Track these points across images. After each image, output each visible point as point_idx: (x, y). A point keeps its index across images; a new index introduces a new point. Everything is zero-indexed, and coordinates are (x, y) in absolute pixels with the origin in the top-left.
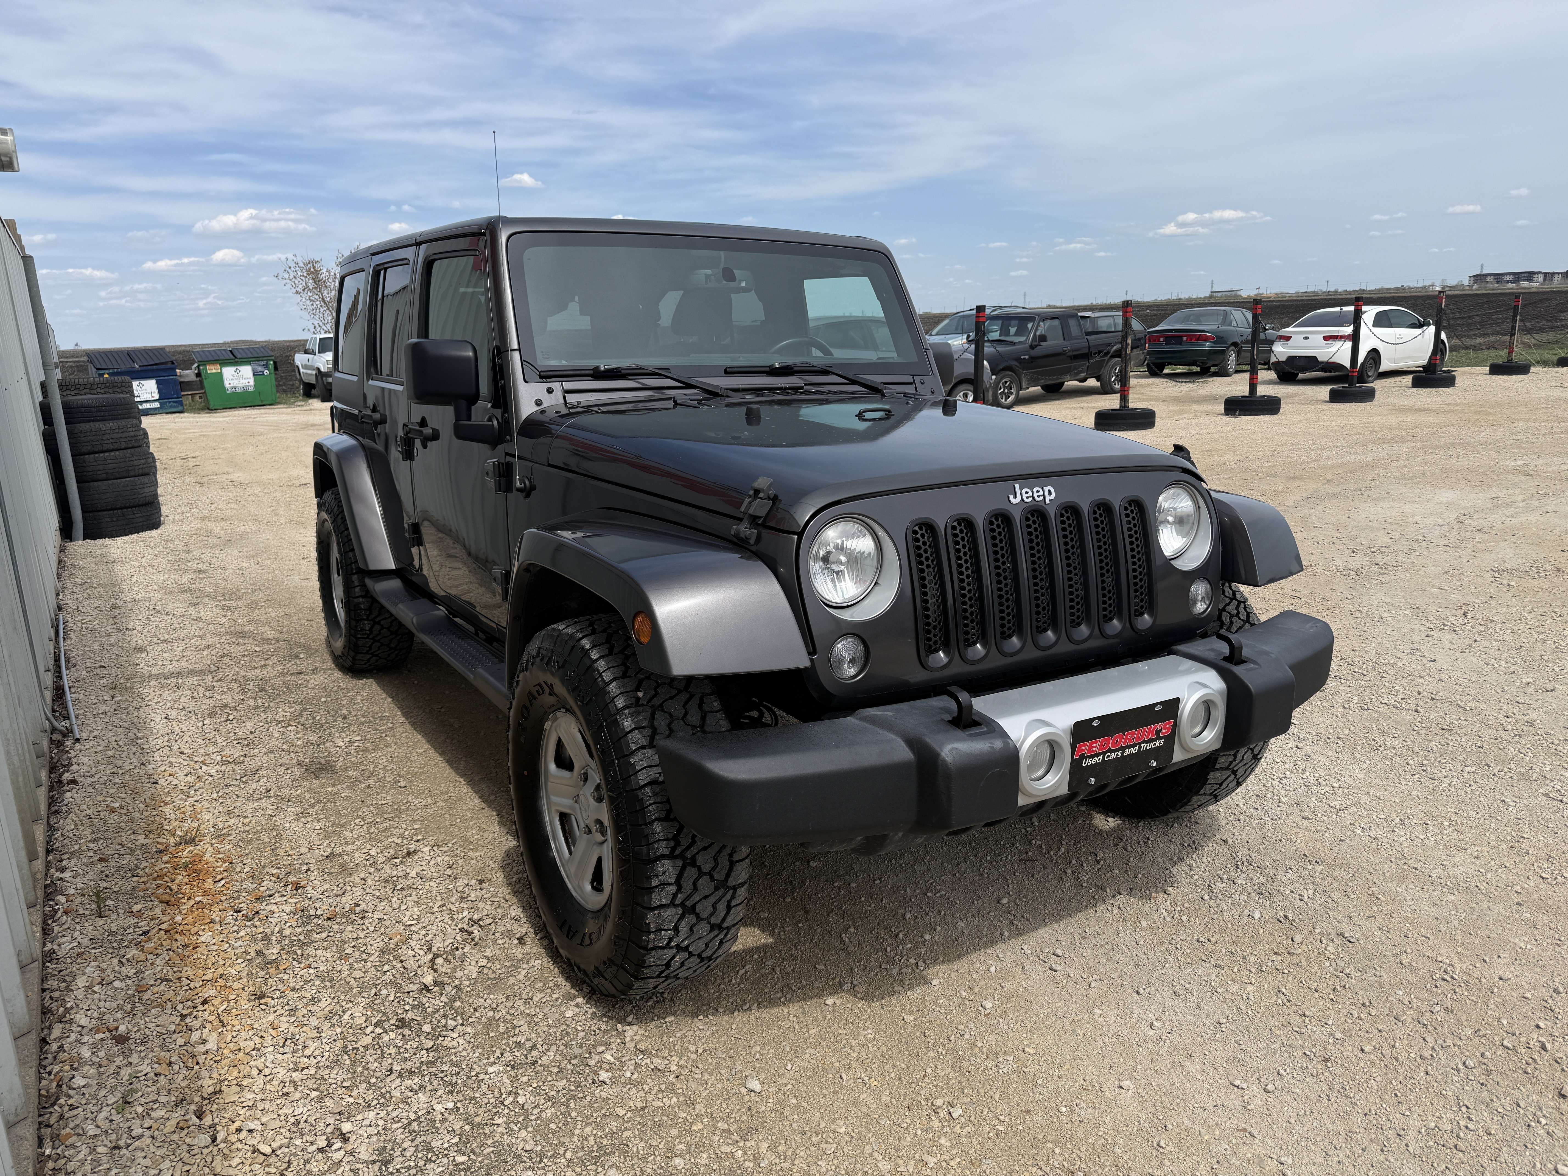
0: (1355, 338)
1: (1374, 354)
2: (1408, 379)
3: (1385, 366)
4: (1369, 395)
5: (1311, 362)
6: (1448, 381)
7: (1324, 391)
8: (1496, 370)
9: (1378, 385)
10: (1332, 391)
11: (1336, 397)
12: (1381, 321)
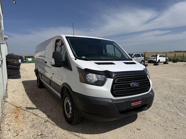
0: (156, 58)
1: (159, 60)
2: (163, 63)
4: (158, 65)
5: (152, 61)
6: (168, 63)
7: (153, 64)
8: (173, 62)
9: (159, 63)
11: (154, 65)
12: (160, 56)
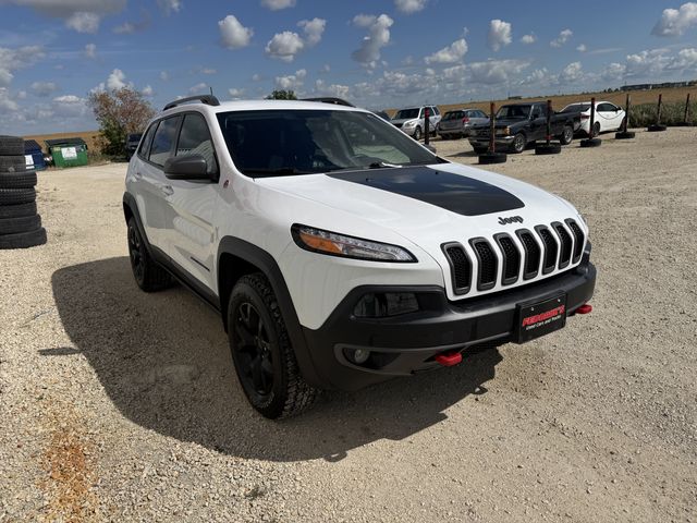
0: (592, 116)
1: (598, 123)
2: (613, 135)
3: (602, 129)
4: (597, 143)
6: (631, 135)
7: (578, 142)
8: (651, 129)
10: (582, 142)
11: (584, 145)
12: (601, 108)
